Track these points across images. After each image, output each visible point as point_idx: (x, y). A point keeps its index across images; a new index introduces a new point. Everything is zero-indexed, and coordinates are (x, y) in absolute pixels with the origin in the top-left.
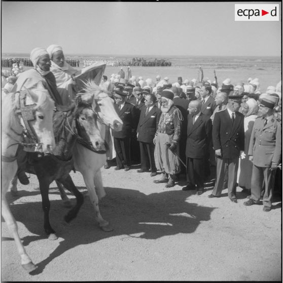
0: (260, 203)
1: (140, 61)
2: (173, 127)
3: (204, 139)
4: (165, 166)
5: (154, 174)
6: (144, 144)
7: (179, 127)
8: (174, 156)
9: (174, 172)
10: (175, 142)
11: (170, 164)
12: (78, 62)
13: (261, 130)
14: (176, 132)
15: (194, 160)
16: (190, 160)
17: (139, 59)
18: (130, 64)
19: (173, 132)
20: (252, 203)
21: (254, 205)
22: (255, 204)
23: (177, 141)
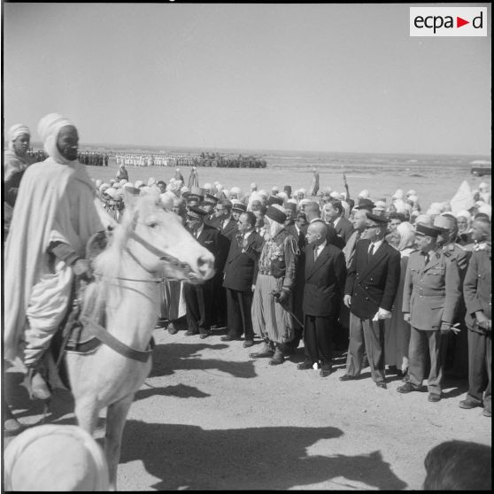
0: (424, 389)
1: (213, 158)
2: (283, 265)
3: (333, 286)
4: (269, 328)
5: (249, 343)
6: (234, 293)
7: (293, 265)
8: (285, 311)
9: (284, 339)
10: (287, 289)
11: (278, 326)
12: (106, 158)
13: (421, 271)
14: (288, 274)
15: (317, 319)
16: (309, 319)
17: (211, 155)
18: (196, 163)
19: (284, 273)
20: (410, 388)
21: (414, 392)
22: (414, 390)
23: (290, 287)
